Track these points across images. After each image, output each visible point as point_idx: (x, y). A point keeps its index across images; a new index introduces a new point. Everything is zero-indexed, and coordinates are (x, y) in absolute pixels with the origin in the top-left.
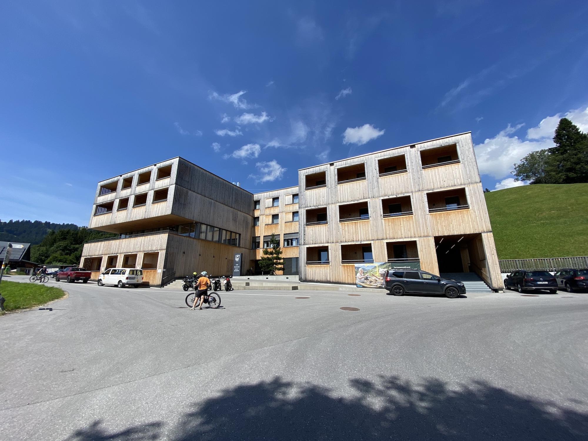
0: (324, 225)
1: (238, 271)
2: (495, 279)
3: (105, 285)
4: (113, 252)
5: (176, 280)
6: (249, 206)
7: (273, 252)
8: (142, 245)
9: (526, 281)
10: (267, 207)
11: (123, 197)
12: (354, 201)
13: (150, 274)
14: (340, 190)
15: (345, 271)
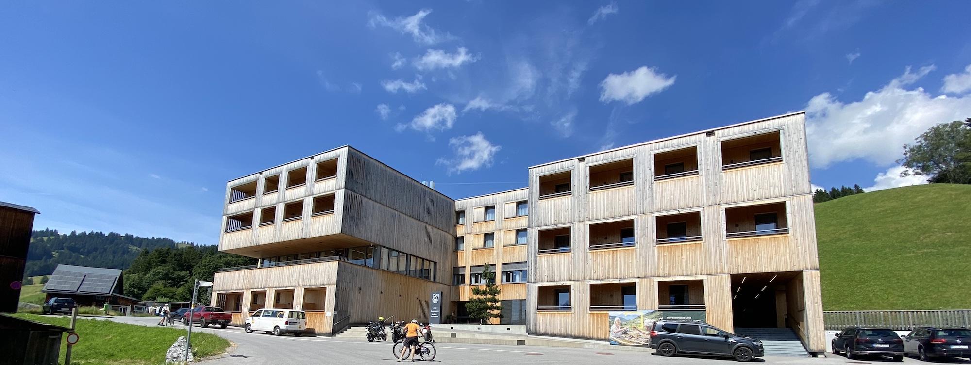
0: (565, 253)
1: (437, 317)
2: (815, 338)
3: (255, 332)
4: (258, 285)
5: (351, 327)
6: (449, 219)
7: (486, 291)
8: (301, 277)
9: (858, 343)
10: (475, 221)
11: (266, 206)
12: (613, 218)
13: (315, 319)
14: (593, 199)
15: (594, 321)
